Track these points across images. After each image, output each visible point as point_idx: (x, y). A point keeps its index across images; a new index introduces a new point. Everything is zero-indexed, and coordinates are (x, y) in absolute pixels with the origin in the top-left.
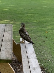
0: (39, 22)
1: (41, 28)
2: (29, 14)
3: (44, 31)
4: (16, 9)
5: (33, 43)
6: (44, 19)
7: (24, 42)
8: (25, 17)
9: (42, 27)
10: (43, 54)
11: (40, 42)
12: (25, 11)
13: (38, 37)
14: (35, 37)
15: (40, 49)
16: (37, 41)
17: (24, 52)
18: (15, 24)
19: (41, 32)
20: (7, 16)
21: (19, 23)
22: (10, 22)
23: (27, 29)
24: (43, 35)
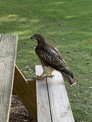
0: (74, 19)
3: (87, 38)
6: (85, 13)
8: (49, 7)
9: (83, 30)
10: (88, 95)
13: (75, 53)
14: (69, 53)
15: (80, 84)
16: (73, 62)
17: (43, 109)
18: (29, 22)
19: (80, 40)
20: (14, 7)
21: (36, 21)
22: (20, 19)
23: (52, 33)
24: (85, 47)
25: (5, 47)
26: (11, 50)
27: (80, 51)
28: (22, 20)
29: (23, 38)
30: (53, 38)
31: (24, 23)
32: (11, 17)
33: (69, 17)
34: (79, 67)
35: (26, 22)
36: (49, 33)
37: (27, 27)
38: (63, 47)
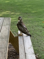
0: (36, 13)
1: (38, 19)
2: (28, 5)
3: (41, 21)
4: (16, 1)
5: (31, 36)
6: (41, 10)
7: (22, 35)
8: (24, 8)
9: (39, 17)
10: (41, 44)
11: (37, 32)
12: (25, 3)
13: (36, 27)
14: (33, 27)
15: (37, 40)
16: (35, 31)
17: (21, 46)
18: (15, 14)
19: (38, 22)
20: (9, 8)
21: (19, 14)
22: (11, 13)
23: (26, 19)
24: (40, 25)
25: (6, 22)
26: (8, 23)
27: (38, 26)
28: (12, 13)
29: (13, 21)
30: (26, 21)
31: (13, 15)
32: (7, 12)
33: (34, 12)
34: (37, 33)
35: (14, 14)
36: (24, 19)
37: (14, 16)
38: (31, 25)
